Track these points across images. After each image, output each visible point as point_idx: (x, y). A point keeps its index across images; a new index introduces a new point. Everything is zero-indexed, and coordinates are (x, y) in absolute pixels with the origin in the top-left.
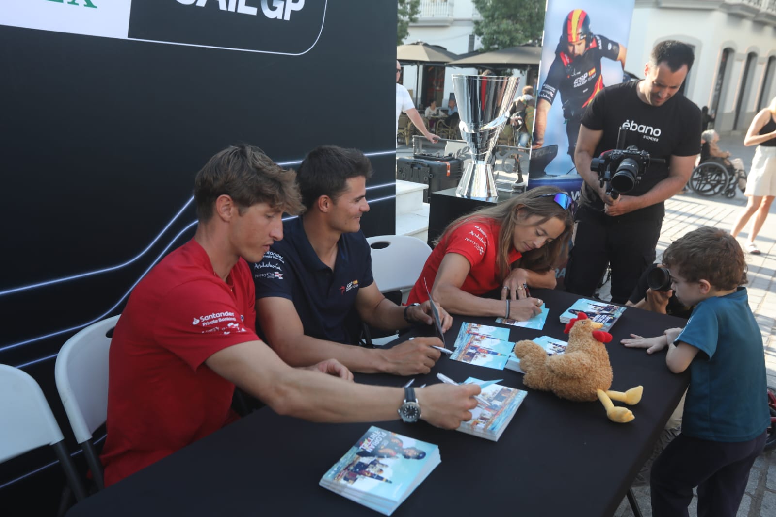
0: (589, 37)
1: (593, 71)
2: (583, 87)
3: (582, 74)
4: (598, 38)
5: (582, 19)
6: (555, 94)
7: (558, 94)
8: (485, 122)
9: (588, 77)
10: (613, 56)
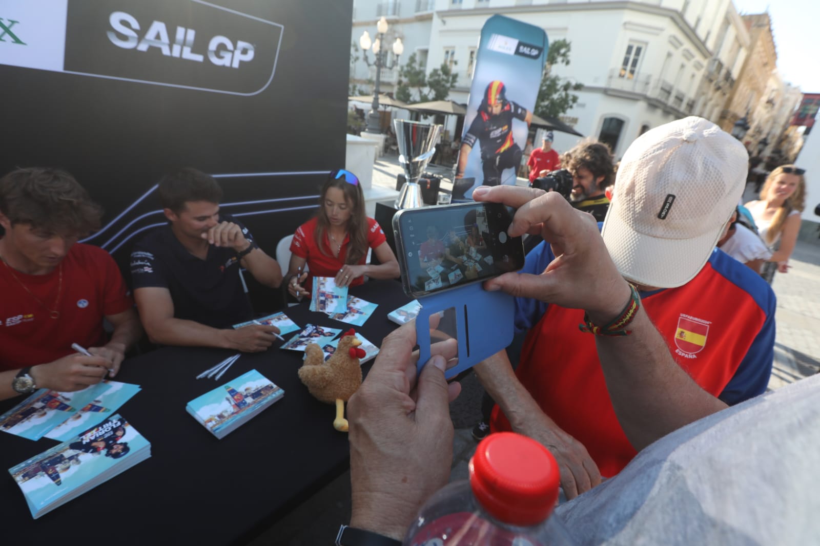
0: (505, 102)
1: (506, 127)
2: (498, 138)
3: (498, 128)
4: (511, 103)
5: (500, 88)
6: (475, 141)
7: (478, 142)
8: (417, 155)
9: (502, 131)
10: (522, 118)
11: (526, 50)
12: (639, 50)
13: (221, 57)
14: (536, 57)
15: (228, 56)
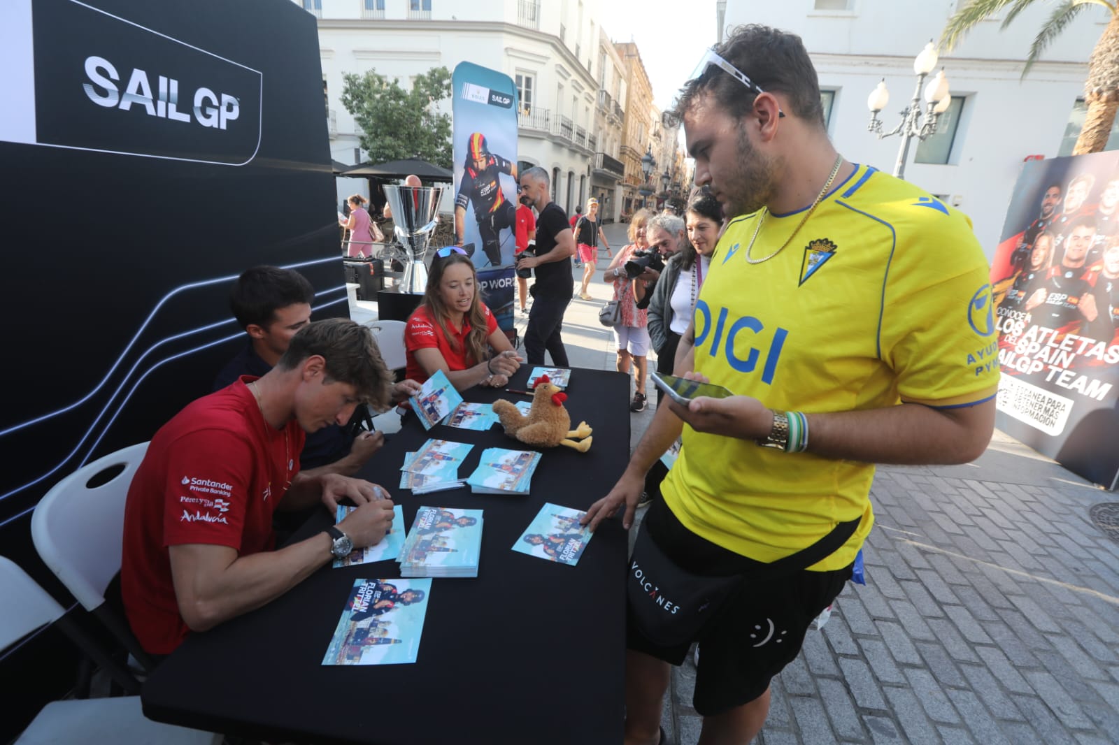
0: (488, 156)
1: (494, 183)
2: (488, 196)
3: (486, 185)
4: (495, 156)
5: (481, 141)
6: (468, 202)
7: (470, 203)
8: (419, 227)
9: (491, 188)
10: (507, 171)
11: (498, 99)
12: (528, 80)
13: (208, 117)
14: (508, 106)
15: (214, 113)
